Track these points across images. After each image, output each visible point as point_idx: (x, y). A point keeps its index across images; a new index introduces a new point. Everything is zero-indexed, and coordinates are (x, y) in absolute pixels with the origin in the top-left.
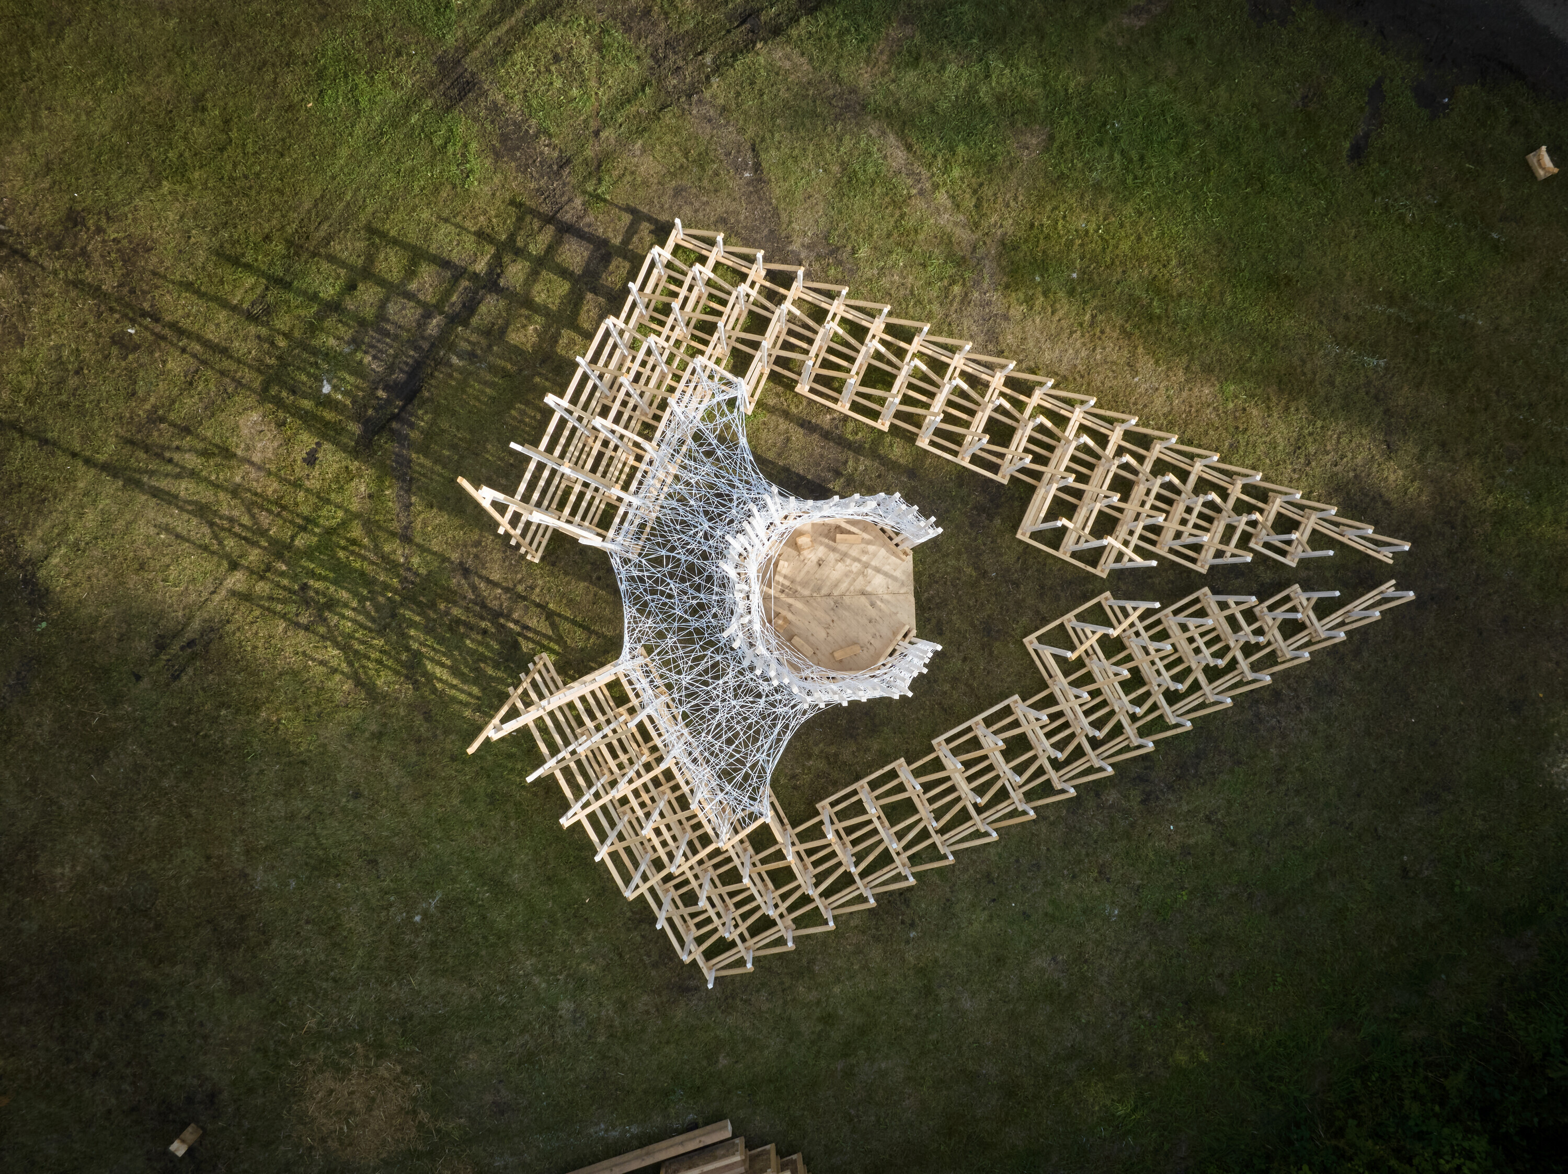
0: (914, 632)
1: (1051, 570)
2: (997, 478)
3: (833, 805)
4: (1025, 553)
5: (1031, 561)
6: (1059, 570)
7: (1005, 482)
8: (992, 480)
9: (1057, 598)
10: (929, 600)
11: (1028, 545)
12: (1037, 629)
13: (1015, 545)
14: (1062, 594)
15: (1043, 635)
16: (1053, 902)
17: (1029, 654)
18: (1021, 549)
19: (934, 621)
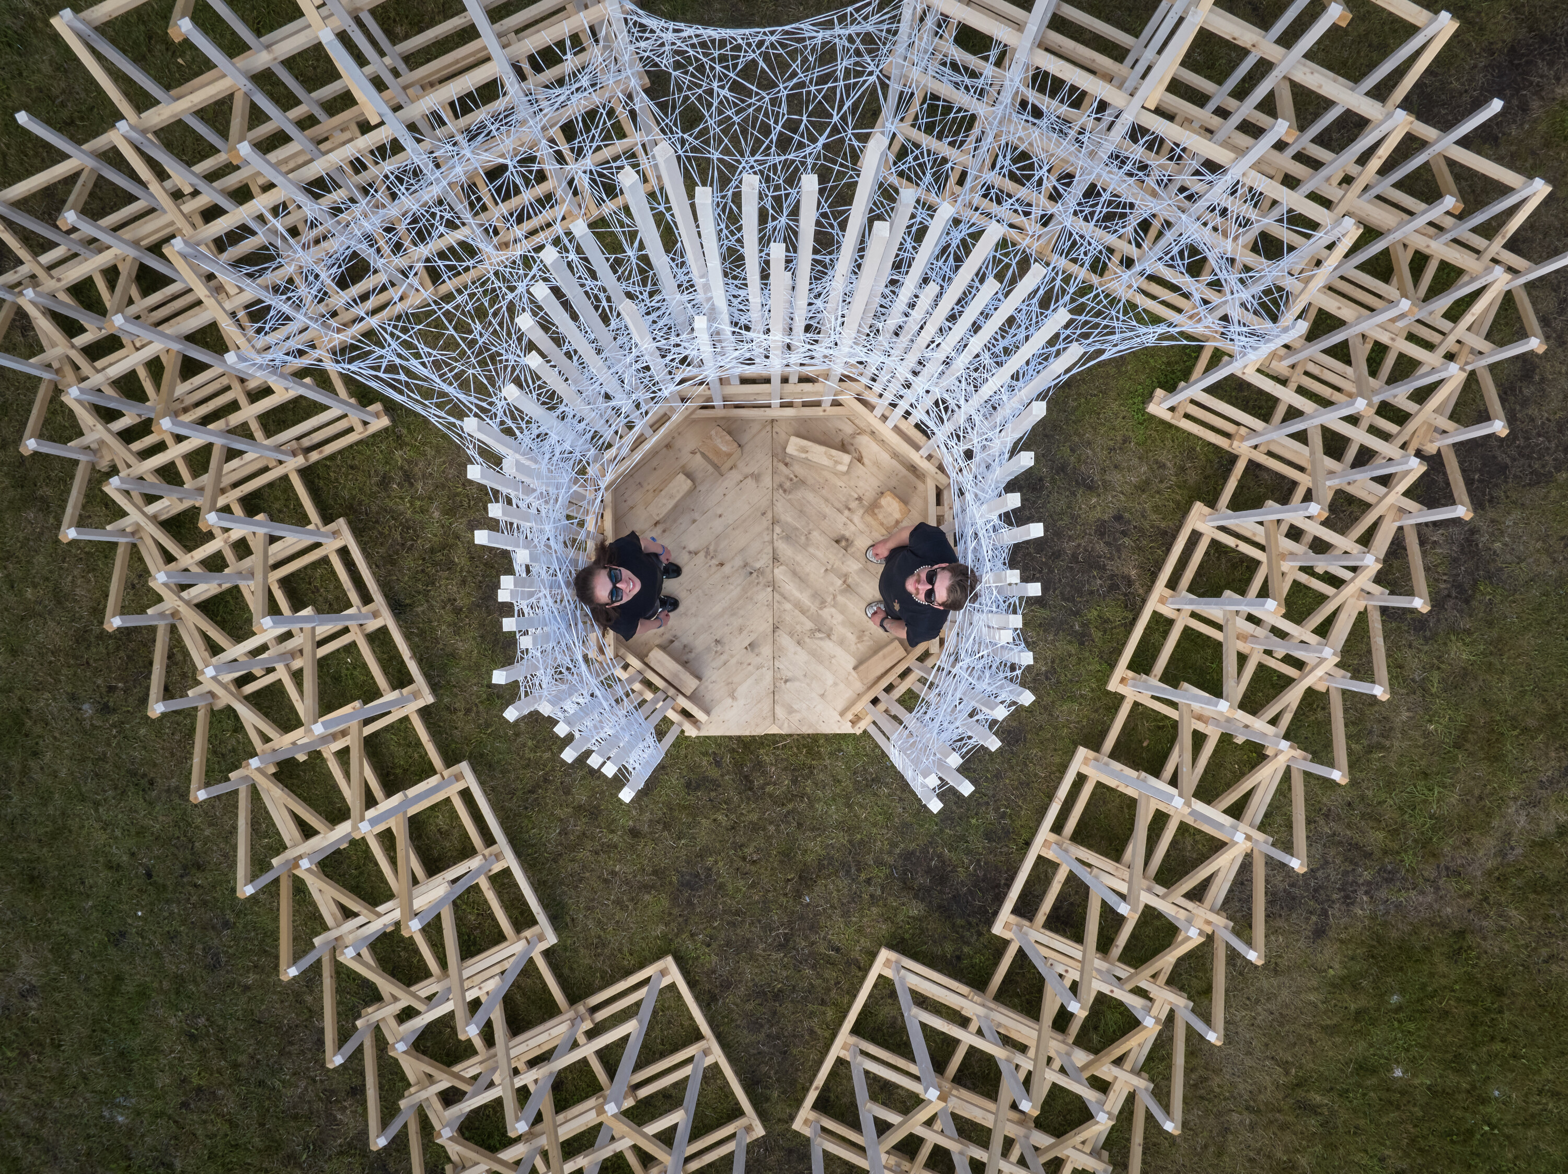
0: (691, 731)
1: (812, 1015)
2: (1006, 911)
3: (344, 552)
4: (848, 963)
5: (830, 974)
6: (812, 1032)
7: (998, 929)
8: (1000, 900)
9: (755, 1025)
10: (759, 765)
11: (866, 970)
12: (691, 984)
13: (865, 943)
14: (762, 1036)
15: (679, 996)
16: (143, 993)
17: (642, 966)
18: (856, 954)
19: (714, 773)
